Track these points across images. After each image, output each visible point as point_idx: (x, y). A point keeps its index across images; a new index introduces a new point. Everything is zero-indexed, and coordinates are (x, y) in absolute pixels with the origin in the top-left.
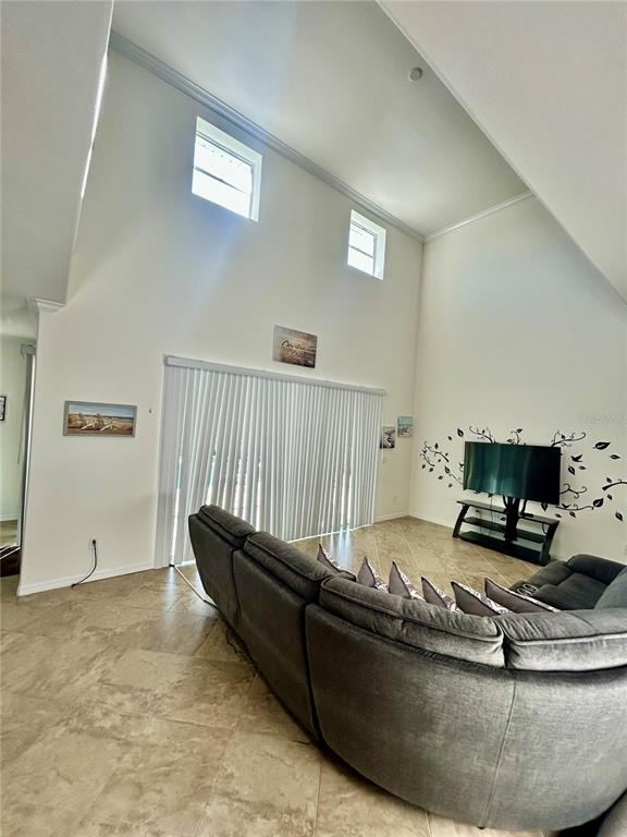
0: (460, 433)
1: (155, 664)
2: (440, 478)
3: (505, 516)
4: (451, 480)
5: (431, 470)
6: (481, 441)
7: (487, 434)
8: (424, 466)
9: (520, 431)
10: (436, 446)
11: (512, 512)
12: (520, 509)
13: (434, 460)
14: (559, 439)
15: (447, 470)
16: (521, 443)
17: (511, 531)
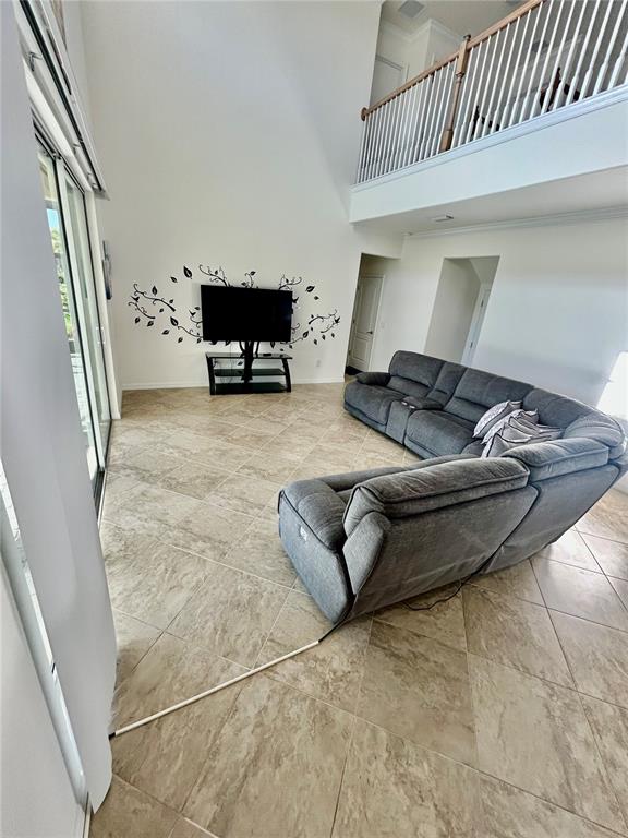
0: (187, 273)
1: (500, 709)
2: (166, 332)
3: (243, 360)
4: (181, 333)
5: (150, 324)
6: (214, 283)
7: (220, 275)
8: (137, 320)
9: (253, 273)
10: (154, 290)
11: (248, 355)
12: (254, 351)
13: (153, 310)
14: (284, 283)
15: (174, 322)
16: (254, 286)
17: (248, 373)
